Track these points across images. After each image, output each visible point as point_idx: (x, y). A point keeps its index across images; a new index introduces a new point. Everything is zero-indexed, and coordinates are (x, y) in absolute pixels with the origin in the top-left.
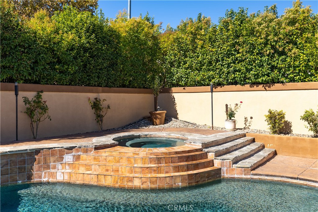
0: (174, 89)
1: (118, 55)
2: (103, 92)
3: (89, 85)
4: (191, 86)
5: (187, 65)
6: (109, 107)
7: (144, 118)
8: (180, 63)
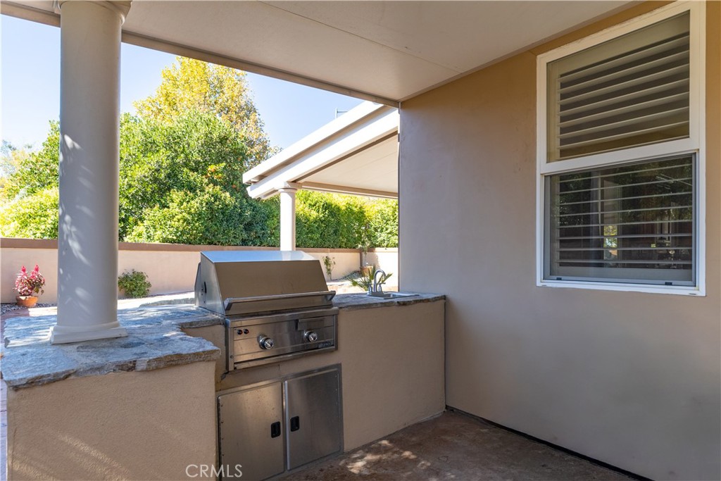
0: (377, 249)
1: (339, 223)
2: (331, 252)
3: (322, 247)
4: (391, 247)
5: (388, 231)
6: (334, 263)
7: (355, 272)
8: (382, 229)
